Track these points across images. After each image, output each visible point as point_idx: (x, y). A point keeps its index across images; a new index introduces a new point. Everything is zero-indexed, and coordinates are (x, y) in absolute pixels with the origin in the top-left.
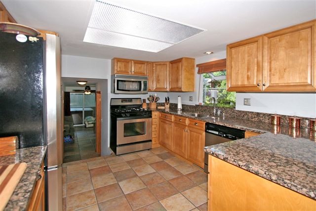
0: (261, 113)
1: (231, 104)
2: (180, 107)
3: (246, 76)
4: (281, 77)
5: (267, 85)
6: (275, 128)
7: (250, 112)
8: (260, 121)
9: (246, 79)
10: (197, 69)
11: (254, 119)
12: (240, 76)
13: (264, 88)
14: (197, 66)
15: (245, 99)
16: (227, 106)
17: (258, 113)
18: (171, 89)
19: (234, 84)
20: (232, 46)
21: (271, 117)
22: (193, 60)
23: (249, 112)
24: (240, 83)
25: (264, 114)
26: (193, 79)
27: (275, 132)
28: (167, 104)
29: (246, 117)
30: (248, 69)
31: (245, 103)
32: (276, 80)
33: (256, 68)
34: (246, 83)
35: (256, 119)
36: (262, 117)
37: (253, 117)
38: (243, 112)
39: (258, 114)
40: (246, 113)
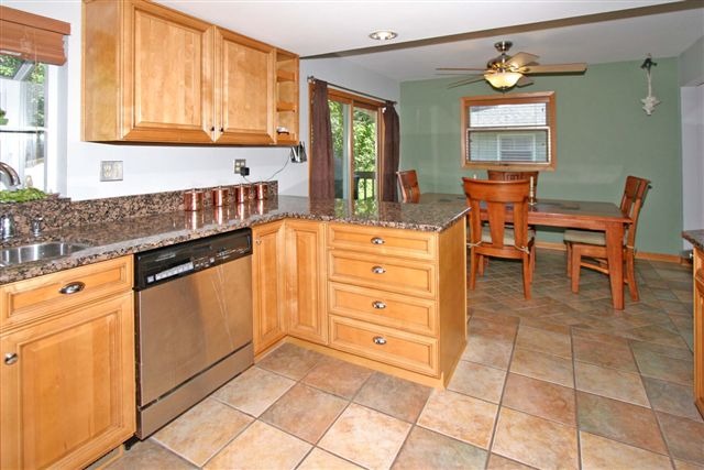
0: (155, 195)
7: (128, 198)
8: (154, 215)
11: (137, 215)
15: (104, 163)
17: (149, 196)
23: (122, 198)
25: (162, 196)
29: (114, 214)
31: (108, 175)
35: (144, 211)
36: (158, 203)
37: (136, 208)
38: (106, 201)
39: (148, 198)
40: (115, 203)
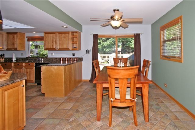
1: (46, 55)
2: (14, 59)
3: (51, 45)
4: (62, 46)
5: (58, 48)
6: (62, 62)
8: (57, 61)
9: (52, 46)
10: (26, 39)
12: (49, 44)
13: (57, 49)
14: (27, 37)
16: (44, 56)
18: (7, 49)
19: (47, 47)
20: (46, 33)
21: (60, 58)
22: (24, 34)
24: (49, 47)
25: (58, 58)
26: (24, 44)
27: (62, 63)
28: (2, 58)
29: (52, 60)
30: (52, 42)
32: (61, 47)
33: (55, 43)
34: (52, 47)
37: (54, 59)
38: (51, 58)
39: (56, 58)
